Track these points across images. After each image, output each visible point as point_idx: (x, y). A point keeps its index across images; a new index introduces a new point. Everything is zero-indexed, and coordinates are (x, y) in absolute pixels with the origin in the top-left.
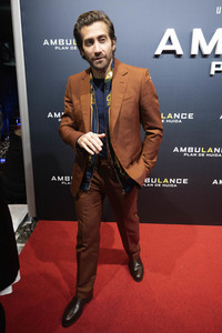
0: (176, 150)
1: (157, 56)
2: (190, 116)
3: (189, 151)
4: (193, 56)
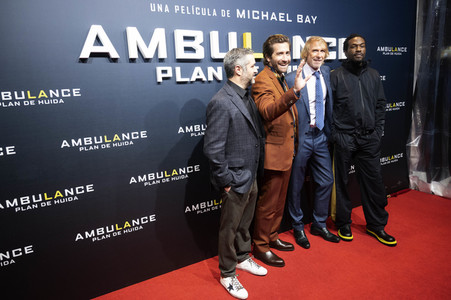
0: (133, 180)
1: (83, 60)
2: (143, 134)
3: (150, 178)
4: (133, 60)
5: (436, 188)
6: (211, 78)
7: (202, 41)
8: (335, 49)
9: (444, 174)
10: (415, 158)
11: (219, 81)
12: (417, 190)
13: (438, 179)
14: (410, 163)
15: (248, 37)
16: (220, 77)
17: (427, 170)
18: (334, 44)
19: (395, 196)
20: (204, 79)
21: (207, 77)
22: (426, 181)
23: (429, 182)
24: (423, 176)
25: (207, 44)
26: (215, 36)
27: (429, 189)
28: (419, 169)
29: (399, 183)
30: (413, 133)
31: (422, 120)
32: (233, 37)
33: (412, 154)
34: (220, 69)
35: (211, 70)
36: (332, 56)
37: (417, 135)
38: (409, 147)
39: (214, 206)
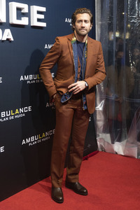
5: (119, 148)
9: (123, 135)
10: (100, 121)
12: (104, 151)
13: (119, 140)
14: (97, 126)
17: (110, 132)
19: (86, 159)
22: (110, 142)
23: (113, 143)
24: (107, 137)
27: (113, 150)
28: (105, 131)
29: (89, 146)
30: (98, 99)
31: (104, 86)
33: (98, 118)
37: (101, 100)
38: (95, 111)
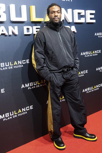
6: (11, 33)
7: (4, 10)
8: (84, 16)
11: (16, 35)
15: (33, 8)
16: (17, 33)
18: (83, 14)
20: (7, 34)
21: (8, 32)
25: (8, 12)
26: (13, 7)
32: (24, 8)
34: (16, 27)
35: (11, 28)
36: (82, 20)
39: (14, 115)
